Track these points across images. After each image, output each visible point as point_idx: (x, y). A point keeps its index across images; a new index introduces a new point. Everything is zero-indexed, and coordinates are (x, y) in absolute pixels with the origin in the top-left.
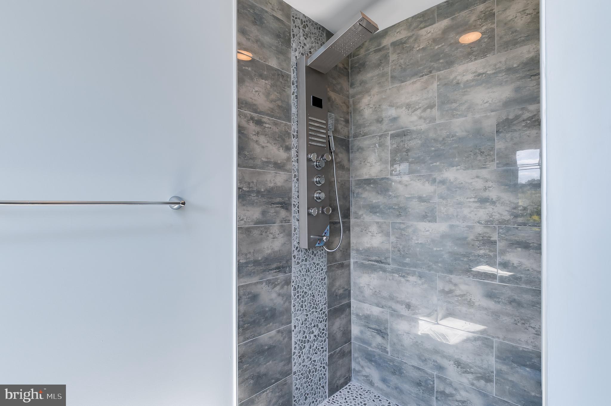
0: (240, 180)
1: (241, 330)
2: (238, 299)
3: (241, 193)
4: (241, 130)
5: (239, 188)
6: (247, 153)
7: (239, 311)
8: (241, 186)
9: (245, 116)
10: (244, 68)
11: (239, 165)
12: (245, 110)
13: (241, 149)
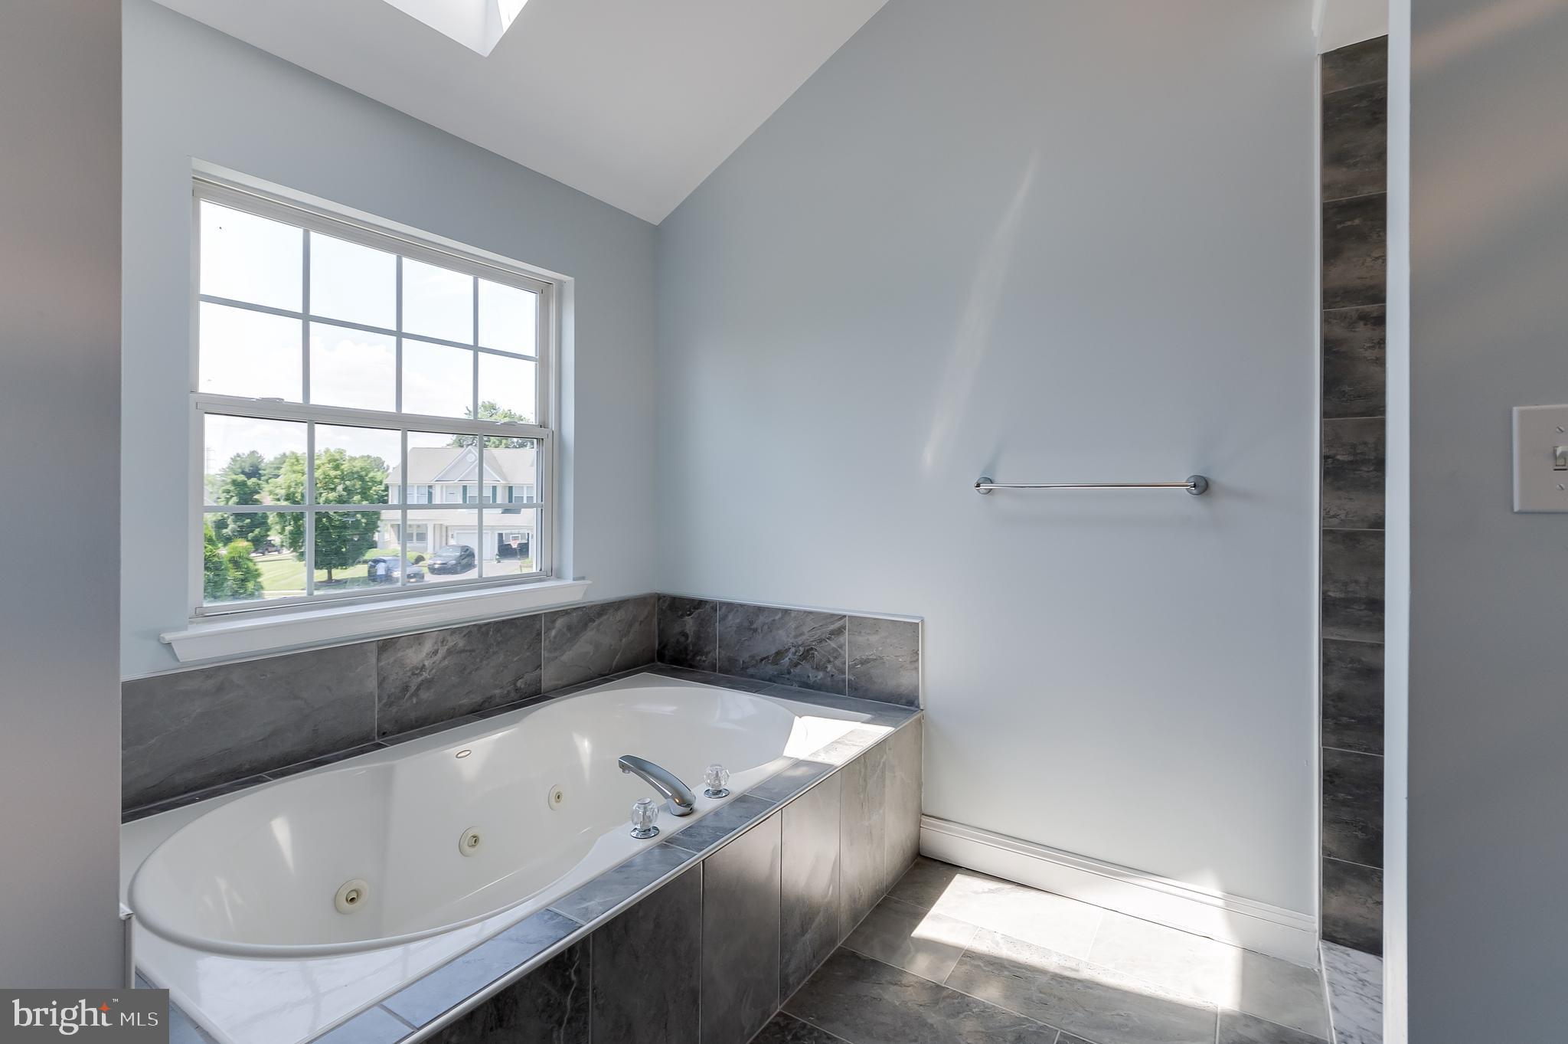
0: (1327, 441)
1: (1331, 722)
2: (1323, 663)
3: (1330, 466)
4: (1330, 348)
5: (1325, 458)
6: (1346, 388)
7: (1325, 687)
8: (1332, 452)
9: (1343, 317)
10: (1339, 227)
11: (1325, 414)
12: (1343, 307)
13: (1330, 384)
